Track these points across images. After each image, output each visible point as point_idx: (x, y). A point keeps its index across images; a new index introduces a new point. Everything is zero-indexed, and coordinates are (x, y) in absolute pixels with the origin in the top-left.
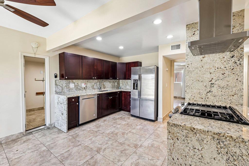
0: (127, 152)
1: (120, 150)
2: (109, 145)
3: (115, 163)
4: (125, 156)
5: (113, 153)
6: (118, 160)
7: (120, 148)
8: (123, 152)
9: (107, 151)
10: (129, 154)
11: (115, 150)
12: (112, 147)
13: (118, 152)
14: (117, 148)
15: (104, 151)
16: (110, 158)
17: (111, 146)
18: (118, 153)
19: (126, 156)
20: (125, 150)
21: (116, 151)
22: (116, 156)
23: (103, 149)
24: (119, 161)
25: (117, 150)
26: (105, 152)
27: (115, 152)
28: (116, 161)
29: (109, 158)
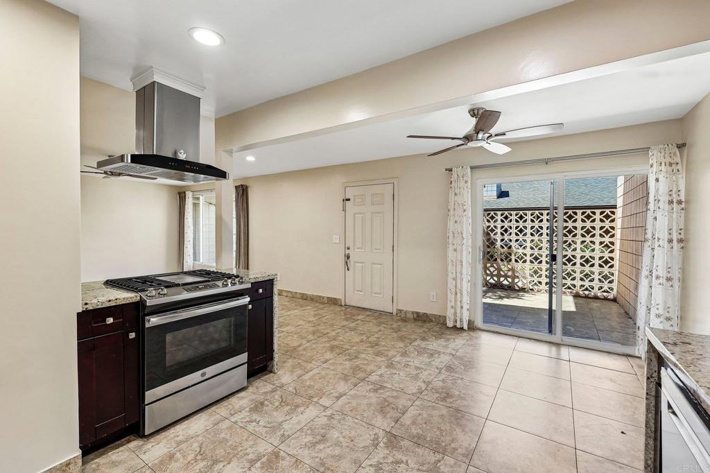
0: (310, 438)
1: (329, 444)
2: (368, 462)
3: (338, 413)
4: (316, 427)
5: (348, 433)
6: (333, 418)
7: (328, 451)
8: (319, 438)
9: (366, 439)
10: (303, 432)
11: (344, 444)
12: (355, 455)
13: (335, 436)
14: (337, 451)
15: (377, 439)
16: (354, 422)
17: (362, 456)
18: (335, 434)
19: (313, 427)
20: (314, 444)
21: (341, 439)
22: (339, 425)
23: (381, 444)
24: (331, 417)
25: (338, 444)
26: (373, 437)
27: (344, 437)
28: (337, 417)
29: (357, 421)
